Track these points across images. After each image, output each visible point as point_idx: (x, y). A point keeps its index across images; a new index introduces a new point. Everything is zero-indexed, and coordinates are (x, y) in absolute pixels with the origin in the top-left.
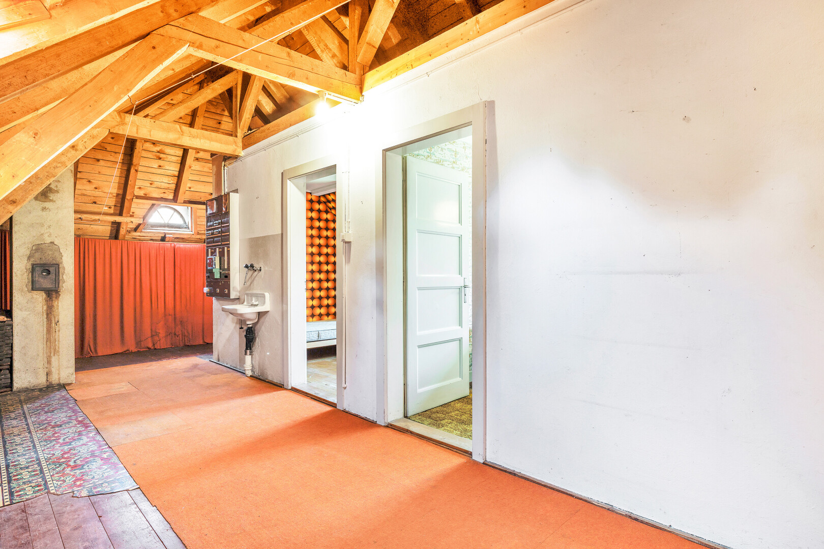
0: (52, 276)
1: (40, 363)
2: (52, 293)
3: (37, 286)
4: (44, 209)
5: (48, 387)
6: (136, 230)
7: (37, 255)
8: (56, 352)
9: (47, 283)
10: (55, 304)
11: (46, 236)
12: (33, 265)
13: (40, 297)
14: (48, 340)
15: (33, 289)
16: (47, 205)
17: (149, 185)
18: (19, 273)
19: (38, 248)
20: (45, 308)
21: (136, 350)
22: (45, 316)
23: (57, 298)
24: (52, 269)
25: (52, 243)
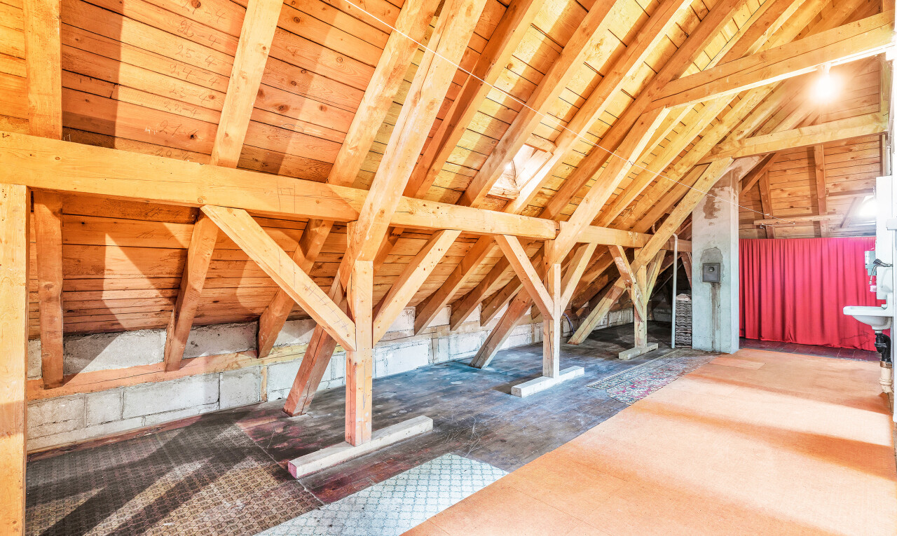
0: (716, 272)
1: (708, 333)
2: (716, 284)
3: (706, 279)
4: (711, 224)
5: (712, 352)
6: (841, 226)
7: (706, 257)
8: (718, 328)
9: (712, 278)
10: (718, 292)
11: (712, 243)
12: (704, 264)
13: (708, 286)
14: (713, 318)
15: (704, 281)
16: (712, 220)
17: (845, 180)
18: (695, 270)
19: (707, 252)
20: (711, 295)
21: (840, 347)
22: (711, 301)
23: (719, 288)
24: (715, 267)
25: (716, 247)
